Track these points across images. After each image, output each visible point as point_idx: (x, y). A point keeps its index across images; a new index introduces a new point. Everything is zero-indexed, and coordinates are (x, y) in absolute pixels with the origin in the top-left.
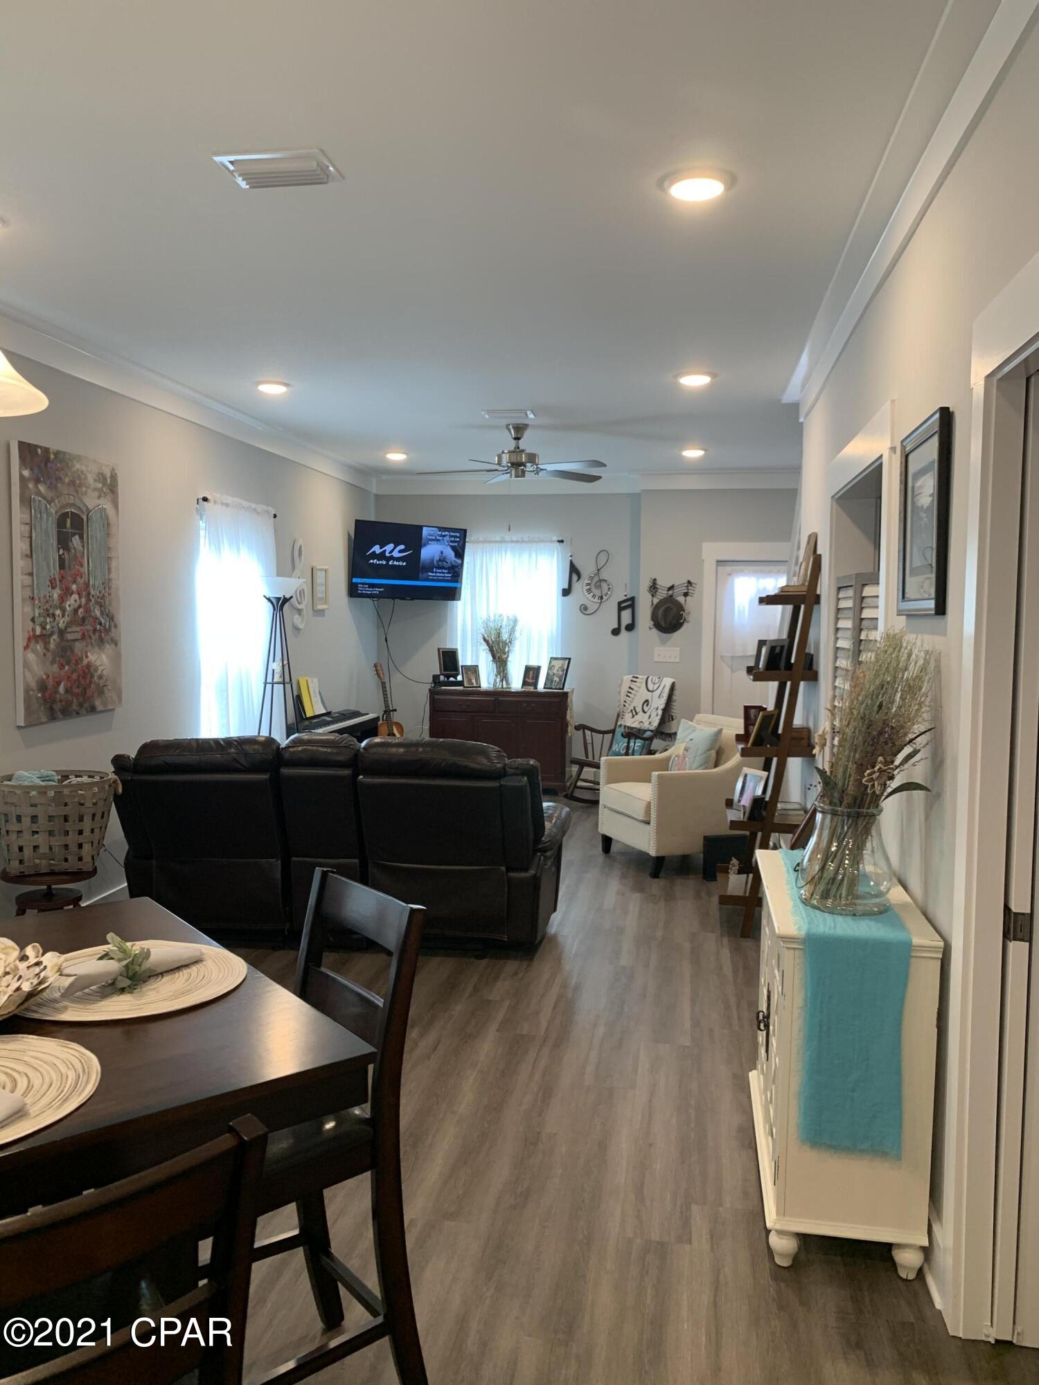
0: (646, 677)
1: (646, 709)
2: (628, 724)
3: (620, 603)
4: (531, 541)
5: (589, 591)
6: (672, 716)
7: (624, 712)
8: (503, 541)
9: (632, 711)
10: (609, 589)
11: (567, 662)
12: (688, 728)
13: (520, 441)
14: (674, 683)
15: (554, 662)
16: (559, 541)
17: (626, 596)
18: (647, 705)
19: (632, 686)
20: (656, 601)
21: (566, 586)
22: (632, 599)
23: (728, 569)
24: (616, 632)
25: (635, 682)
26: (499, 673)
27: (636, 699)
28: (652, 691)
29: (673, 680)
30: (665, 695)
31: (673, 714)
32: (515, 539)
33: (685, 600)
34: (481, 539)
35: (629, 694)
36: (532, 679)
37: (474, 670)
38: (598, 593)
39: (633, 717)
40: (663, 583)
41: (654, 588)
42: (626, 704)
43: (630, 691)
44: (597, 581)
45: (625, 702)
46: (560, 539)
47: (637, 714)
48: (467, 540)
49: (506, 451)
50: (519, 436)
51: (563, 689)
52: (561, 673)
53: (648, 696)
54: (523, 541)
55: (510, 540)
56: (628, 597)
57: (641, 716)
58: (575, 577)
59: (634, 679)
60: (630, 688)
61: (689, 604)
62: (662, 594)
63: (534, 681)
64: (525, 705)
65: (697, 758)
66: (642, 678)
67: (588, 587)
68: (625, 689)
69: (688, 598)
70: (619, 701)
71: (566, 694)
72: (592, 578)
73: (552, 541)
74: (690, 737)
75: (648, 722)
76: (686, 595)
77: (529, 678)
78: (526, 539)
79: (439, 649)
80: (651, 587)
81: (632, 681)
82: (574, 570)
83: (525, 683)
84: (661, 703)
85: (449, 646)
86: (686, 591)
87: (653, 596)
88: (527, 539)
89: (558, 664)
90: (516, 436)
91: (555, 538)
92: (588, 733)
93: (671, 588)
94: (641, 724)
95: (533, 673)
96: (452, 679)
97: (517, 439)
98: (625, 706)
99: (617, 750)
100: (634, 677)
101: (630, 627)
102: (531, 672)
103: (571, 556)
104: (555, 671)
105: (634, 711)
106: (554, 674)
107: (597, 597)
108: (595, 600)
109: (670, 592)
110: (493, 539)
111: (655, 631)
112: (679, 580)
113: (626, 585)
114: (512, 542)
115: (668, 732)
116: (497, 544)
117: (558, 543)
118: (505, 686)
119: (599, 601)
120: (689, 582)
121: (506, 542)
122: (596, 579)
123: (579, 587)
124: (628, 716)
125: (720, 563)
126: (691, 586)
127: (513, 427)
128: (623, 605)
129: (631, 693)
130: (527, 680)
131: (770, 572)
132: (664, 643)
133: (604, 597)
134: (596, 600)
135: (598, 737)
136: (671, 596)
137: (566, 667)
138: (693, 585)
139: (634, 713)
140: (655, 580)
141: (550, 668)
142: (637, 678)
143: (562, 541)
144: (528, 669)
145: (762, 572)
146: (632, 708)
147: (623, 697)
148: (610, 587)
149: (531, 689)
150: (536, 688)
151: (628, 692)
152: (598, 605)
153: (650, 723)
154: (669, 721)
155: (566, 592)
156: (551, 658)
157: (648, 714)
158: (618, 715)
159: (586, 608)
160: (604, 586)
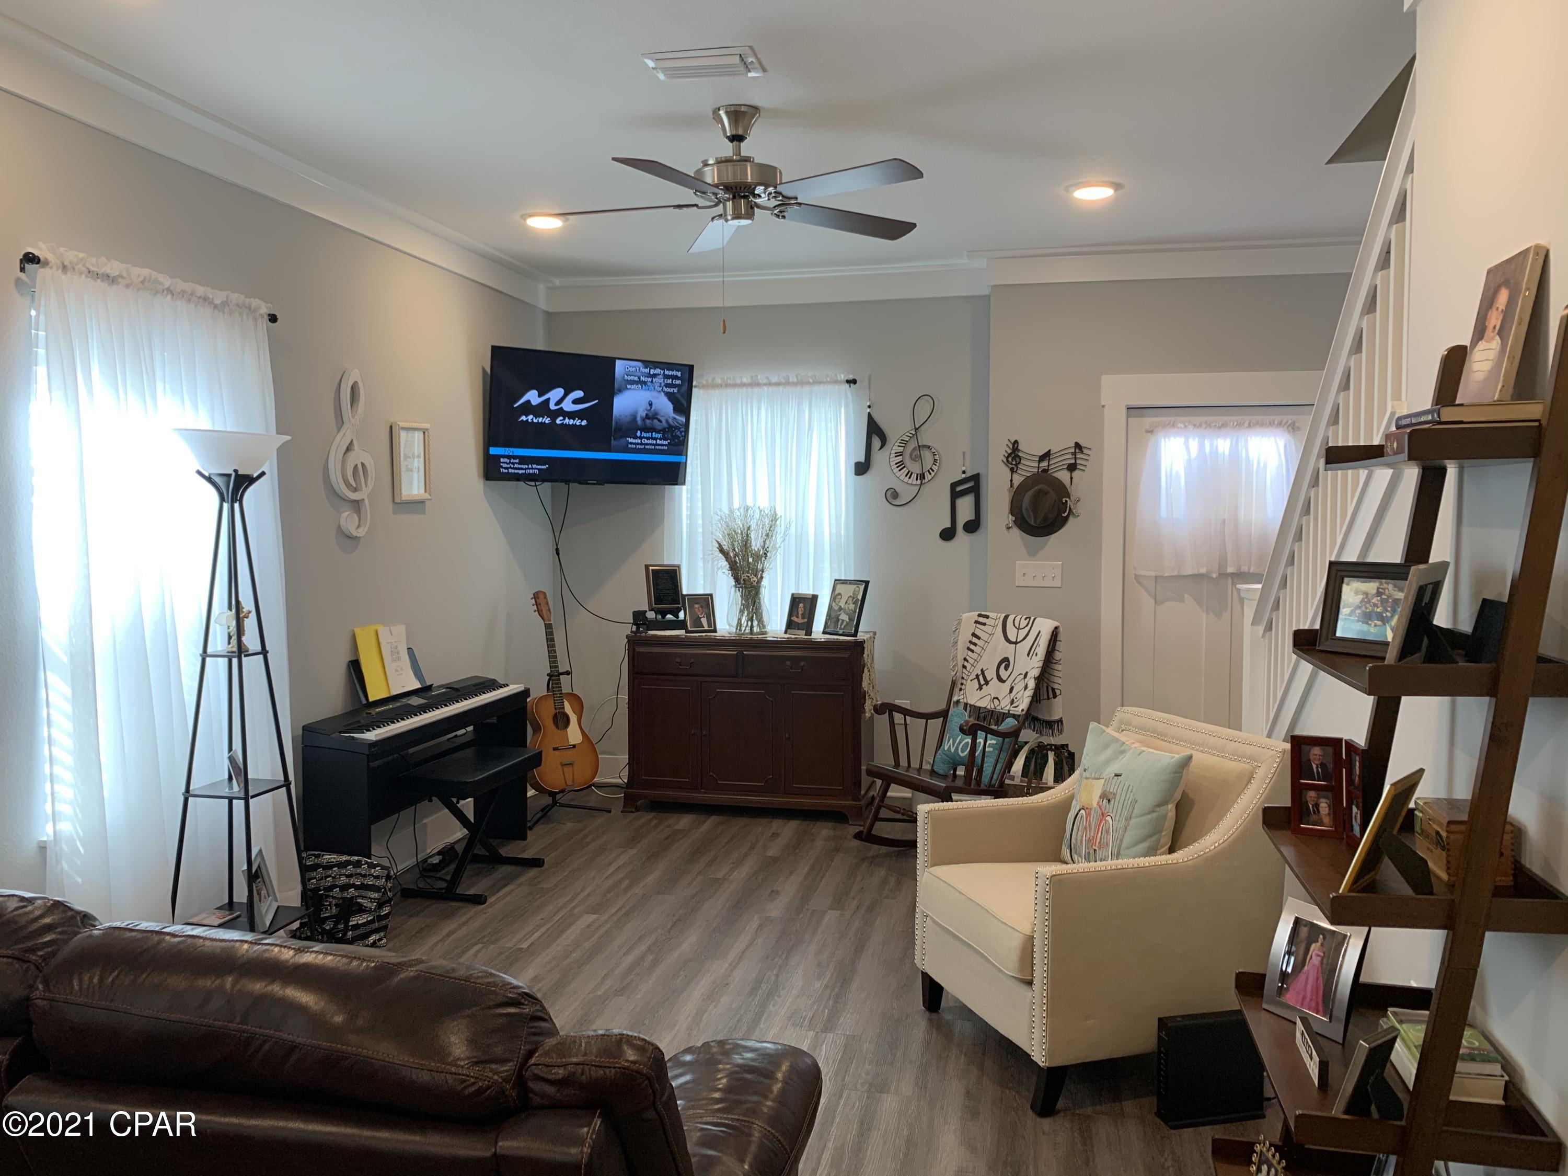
0: (1003, 615)
1: (1004, 674)
2: (971, 702)
3: (954, 486)
4: (801, 383)
5: (901, 465)
6: (1053, 690)
7: (963, 678)
8: (755, 384)
9: (977, 676)
10: (935, 460)
11: (862, 587)
12: (1106, 746)
13: (742, 144)
14: (1056, 628)
15: (840, 588)
16: (848, 382)
17: (964, 472)
18: (1006, 668)
19: (978, 633)
20: (1018, 480)
21: (862, 459)
22: (976, 478)
23: (1149, 421)
24: (948, 535)
25: (984, 624)
26: (745, 607)
27: (985, 656)
28: (1016, 643)
29: (1056, 624)
30: (1041, 650)
31: (1055, 686)
32: (774, 379)
33: (1071, 478)
34: (718, 381)
35: (972, 647)
36: (803, 618)
37: (706, 601)
38: (916, 468)
39: (980, 688)
40: (1032, 448)
41: (1014, 456)
42: (966, 664)
43: (975, 640)
44: (914, 449)
45: (965, 659)
46: (851, 377)
47: (987, 683)
48: (694, 383)
49: (711, 162)
50: (740, 132)
51: (855, 635)
52: (852, 606)
53: (1008, 650)
54: (788, 383)
55: (765, 381)
56: (969, 474)
57: (994, 687)
58: (876, 442)
59: (981, 620)
60: (974, 635)
61: (1079, 485)
62: (1029, 467)
63: (806, 620)
64: (788, 663)
65: (1133, 821)
66: (996, 617)
67: (899, 458)
68: (964, 636)
69: (1076, 474)
70: (955, 657)
71: (860, 645)
72: (904, 443)
73: (836, 382)
74: (1115, 768)
75: (1008, 700)
76: (1072, 468)
77: (798, 617)
78: (793, 379)
79: (647, 567)
80: (1009, 455)
81: (976, 622)
82: (874, 430)
83: (790, 625)
84: (1034, 666)
85: (668, 560)
86: (1073, 461)
87: (1012, 470)
88: (795, 380)
89: (847, 591)
90: (734, 132)
91: (842, 377)
92: (898, 717)
93: (1046, 456)
94: (996, 701)
95: (804, 607)
96: (669, 617)
97: (737, 138)
98: (964, 667)
99: (953, 750)
100: (980, 615)
101: (973, 526)
102: (801, 605)
103: (869, 407)
104: (842, 604)
105: (981, 677)
106: (840, 609)
107: (914, 476)
108: (910, 481)
109: (1044, 464)
110: (738, 381)
111: (1016, 532)
112: (1060, 443)
113: (964, 453)
114: (770, 384)
115: (1047, 718)
116: (744, 390)
117: (847, 385)
118: (755, 630)
119: (919, 482)
120: (1078, 446)
121: (758, 385)
122: (913, 445)
123: (883, 459)
124: (971, 686)
125: (1132, 410)
126: (1082, 452)
127: (727, 113)
128: (959, 489)
129: (975, 644)
130: (794, 619)
131: (1224, 426)
132: (1032, 553)
133: (927, 474)
134: (913, 480)
135: (916, 725)
136: (1045, 471)
137: (860, 597)
138: (1085, 451)
139: (982, 682)
140: (1016, 442)
141: (835, 597)
142: (987, 617)
143: (854, 382)
144: (796, 600)
145: (1209, 425)
146: (980, 673)
147: (961, 652)
148: (937, 457)
149: (801, 635)
150: (809, 632)
151: (970, 642)
152: (918, 488)
153: (1012, 702)
154: (1048, 698)
155: (862, 468)
156: (836, 580)
157: (1007, 686)
158: (954, 684)
159: (896, 495)
160: (927, 456)
